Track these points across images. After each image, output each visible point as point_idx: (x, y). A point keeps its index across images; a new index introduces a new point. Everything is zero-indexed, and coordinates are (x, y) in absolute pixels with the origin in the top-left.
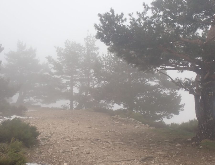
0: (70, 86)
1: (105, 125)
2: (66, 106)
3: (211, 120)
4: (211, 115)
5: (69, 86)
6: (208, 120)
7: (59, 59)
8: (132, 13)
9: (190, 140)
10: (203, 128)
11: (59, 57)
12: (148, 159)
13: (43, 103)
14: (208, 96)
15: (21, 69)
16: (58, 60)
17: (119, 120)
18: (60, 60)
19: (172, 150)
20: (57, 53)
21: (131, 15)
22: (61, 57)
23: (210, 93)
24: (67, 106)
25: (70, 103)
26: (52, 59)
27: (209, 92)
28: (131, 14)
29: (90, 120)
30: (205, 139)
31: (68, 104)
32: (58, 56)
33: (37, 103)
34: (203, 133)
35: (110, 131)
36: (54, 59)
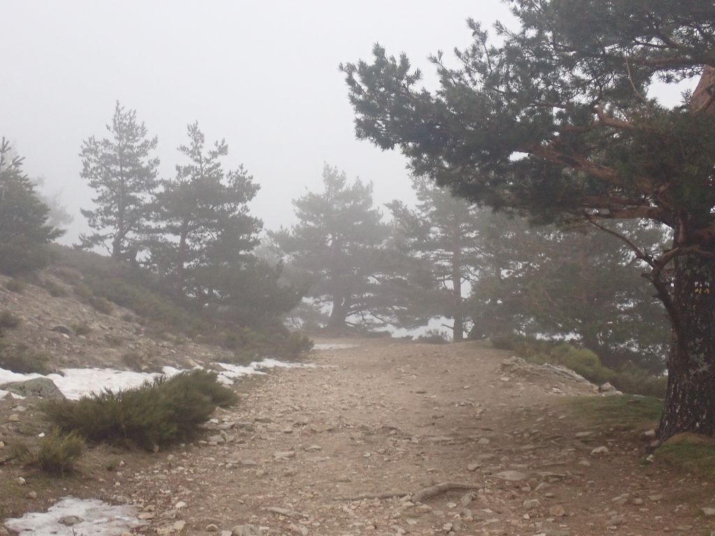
0: (452, 279)
1: (466, 387)
2: (440, 334)
3: (701, 370)
4: (702, 355)
5: (449, 279)
6: (692, 372)
7: (420, 207)
8: (440, 54)
9: (651, 432)
10: (680, 396)
11: (423, 203)
12: (449, 493)
13: (398, 326)
14: (692, 295)
15: (337, 238)
16: (419, 211)
17: (516, 370)
18: (422, 211)
19: (558, 465)
20: (415, 191)
21: (438, 60)
22: (428, 201)
23: (699, 285)
24: (442, 333)
25: (452, 326)
26: (403, 208)
27: (696, 283)
28: (437, 56)
29: (447, 371)
30: (684, 431)
31: (448, 327)
32: (420, 199)
33: (384, 325)
34: (678, 414)
35: (462, 403)
36: (409, 208)
